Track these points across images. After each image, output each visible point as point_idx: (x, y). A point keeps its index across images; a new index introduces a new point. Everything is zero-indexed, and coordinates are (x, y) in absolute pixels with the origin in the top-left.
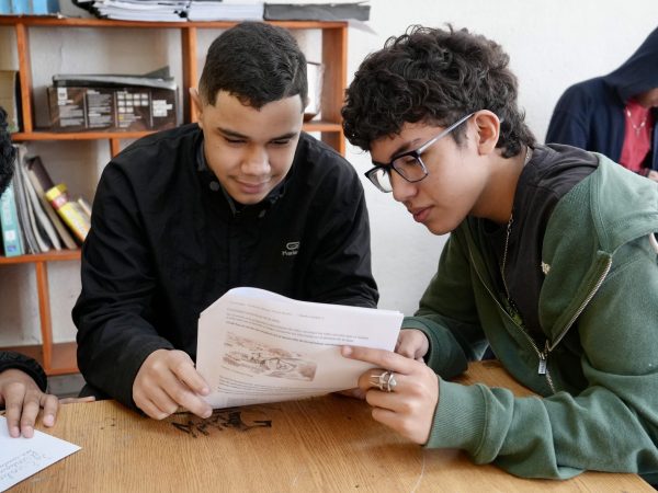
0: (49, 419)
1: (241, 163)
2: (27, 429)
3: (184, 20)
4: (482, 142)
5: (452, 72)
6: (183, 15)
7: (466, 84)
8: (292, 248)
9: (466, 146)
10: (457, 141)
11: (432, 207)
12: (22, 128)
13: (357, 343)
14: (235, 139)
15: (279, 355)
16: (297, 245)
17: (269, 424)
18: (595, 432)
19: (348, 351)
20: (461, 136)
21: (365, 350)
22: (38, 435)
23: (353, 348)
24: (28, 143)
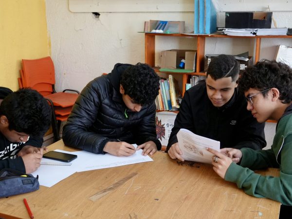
0: (151, 153)
1: (213, 95)
2: (146, 154)
3: (255, 35)
4: (273, 97)
5: (265, 75)
6: (254, 34)
7: (269, 79)
8: (234, 122)
9: (267, 98)
10: (264, 96)
11: (256, 113)
12: (196, 72)
13: (210, 147)
14: (212, 88)
15: (195, 148)
16: (235, 122)
17: (199, 167)
18: (268, 186)
19: (207, 149)
20: (266, 94)
21: (212, 149)
22: (148, 156)
23: (209, 148)
24: (198, 76)
